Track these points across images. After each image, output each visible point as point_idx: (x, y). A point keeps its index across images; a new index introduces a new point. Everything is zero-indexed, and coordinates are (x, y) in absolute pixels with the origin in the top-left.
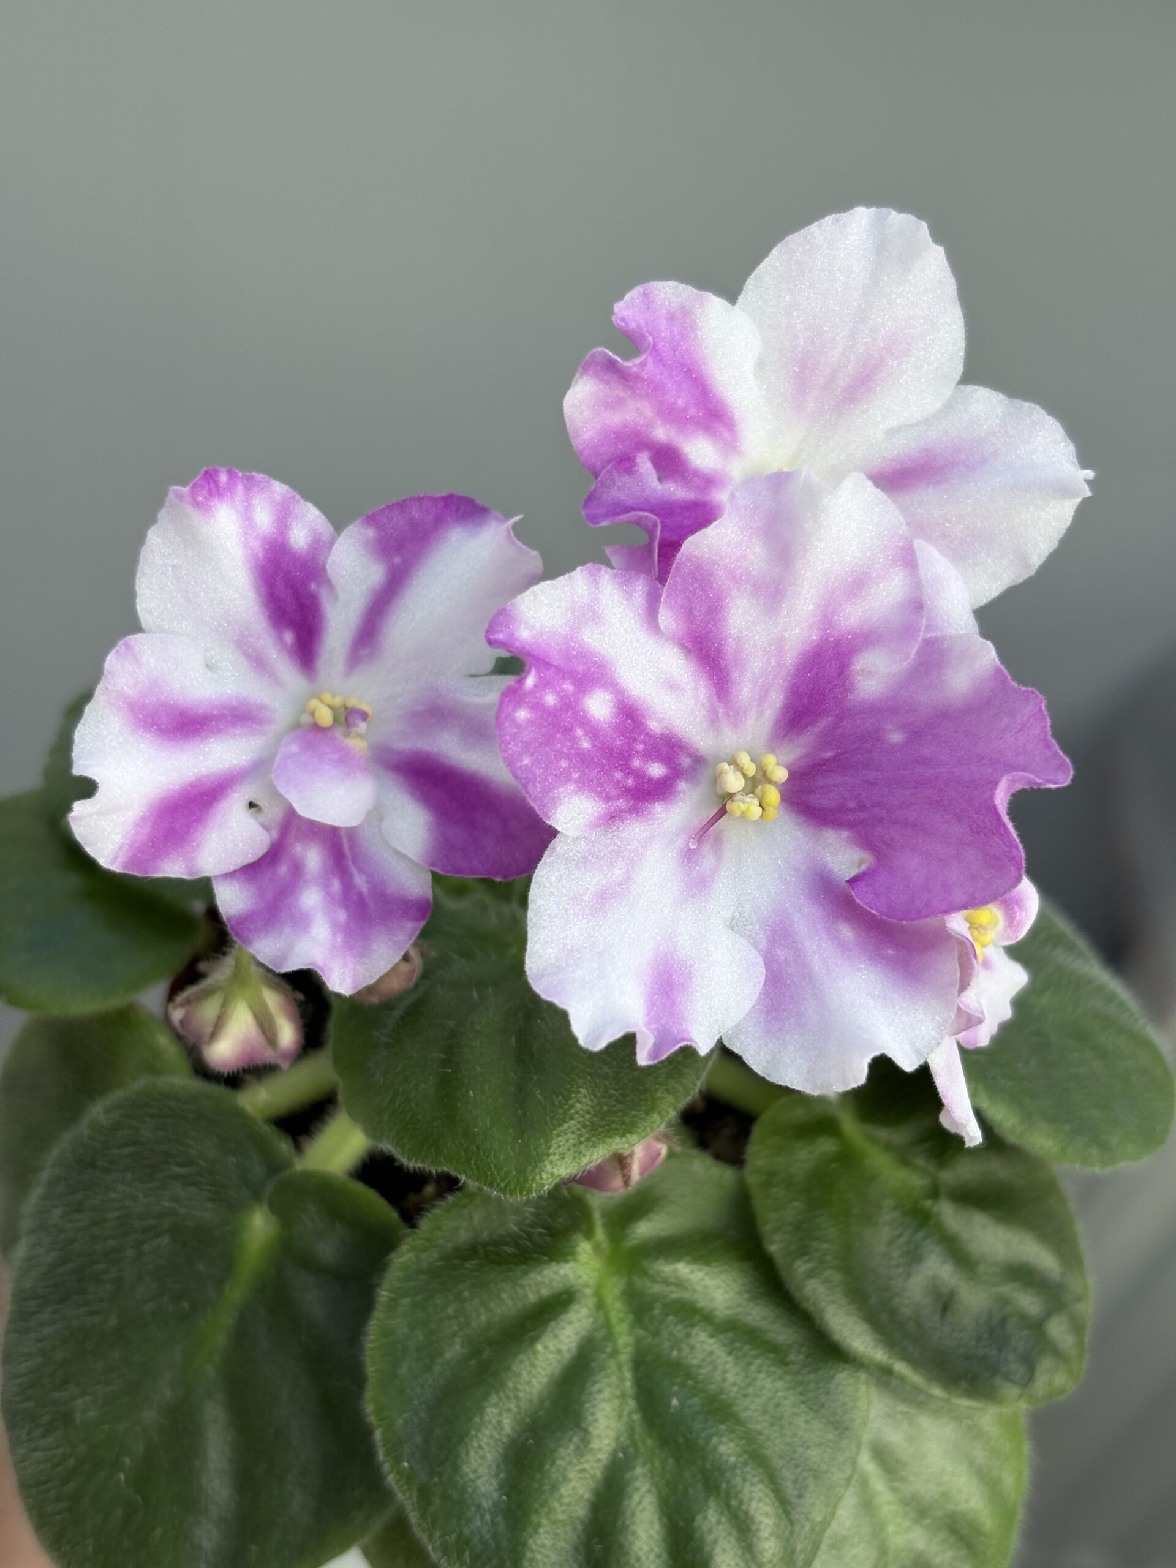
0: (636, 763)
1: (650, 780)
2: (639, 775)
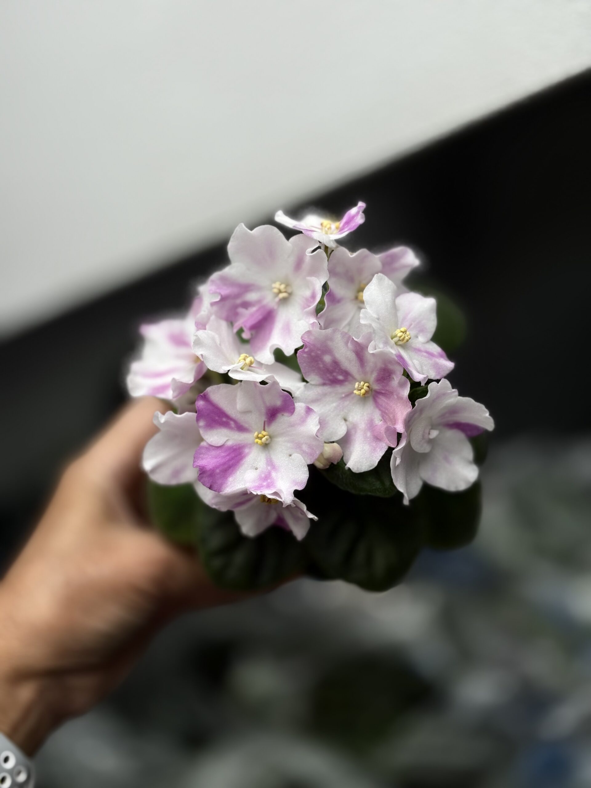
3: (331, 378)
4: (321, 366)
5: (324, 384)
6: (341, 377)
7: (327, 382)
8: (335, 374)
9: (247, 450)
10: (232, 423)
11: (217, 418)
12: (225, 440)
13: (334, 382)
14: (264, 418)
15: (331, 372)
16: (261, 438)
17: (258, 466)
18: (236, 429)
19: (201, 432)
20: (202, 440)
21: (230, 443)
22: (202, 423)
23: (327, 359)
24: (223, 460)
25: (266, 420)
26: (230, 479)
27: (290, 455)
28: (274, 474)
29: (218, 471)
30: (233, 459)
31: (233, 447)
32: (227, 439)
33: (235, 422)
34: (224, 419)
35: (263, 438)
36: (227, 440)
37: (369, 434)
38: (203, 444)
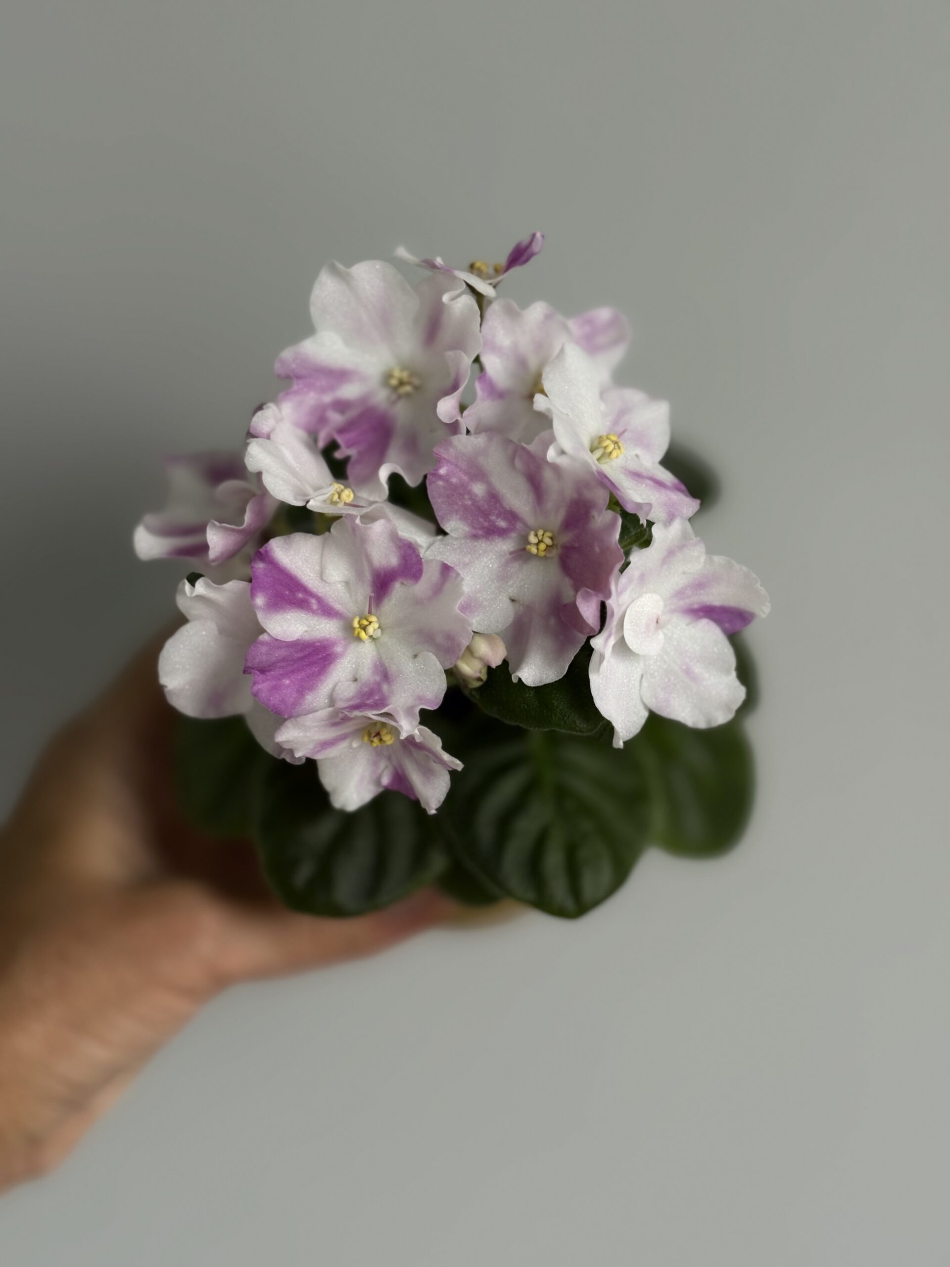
3: (486, 524)
4: (469, 503)
5: (475, 537)
6: (502, 524)
7: (480, 532)
8: (493, 518)
9: (338, 649)
10: (313, 601)
11: (286, 593)
12: (302, 632)
13: (491, 532)
14: (369, 593)
15: (486, 515)
16: (363, 627)
17: (358, 676)
18: (318, 612)
19: (261, 616)
20: (263, 631)
21: (309, 637)
22: (261, 601)
23: (478, 489)
25: (373, 595)
26: (310, 697)
27: (415, 656)
28: (385, 687)
30: (314, 663)
31: (314, 643)
32: (304, 629)
33: (319, 600)
34: (300, 595)
36: (307, 631)
37: (552, 622)
38: (264, 637)
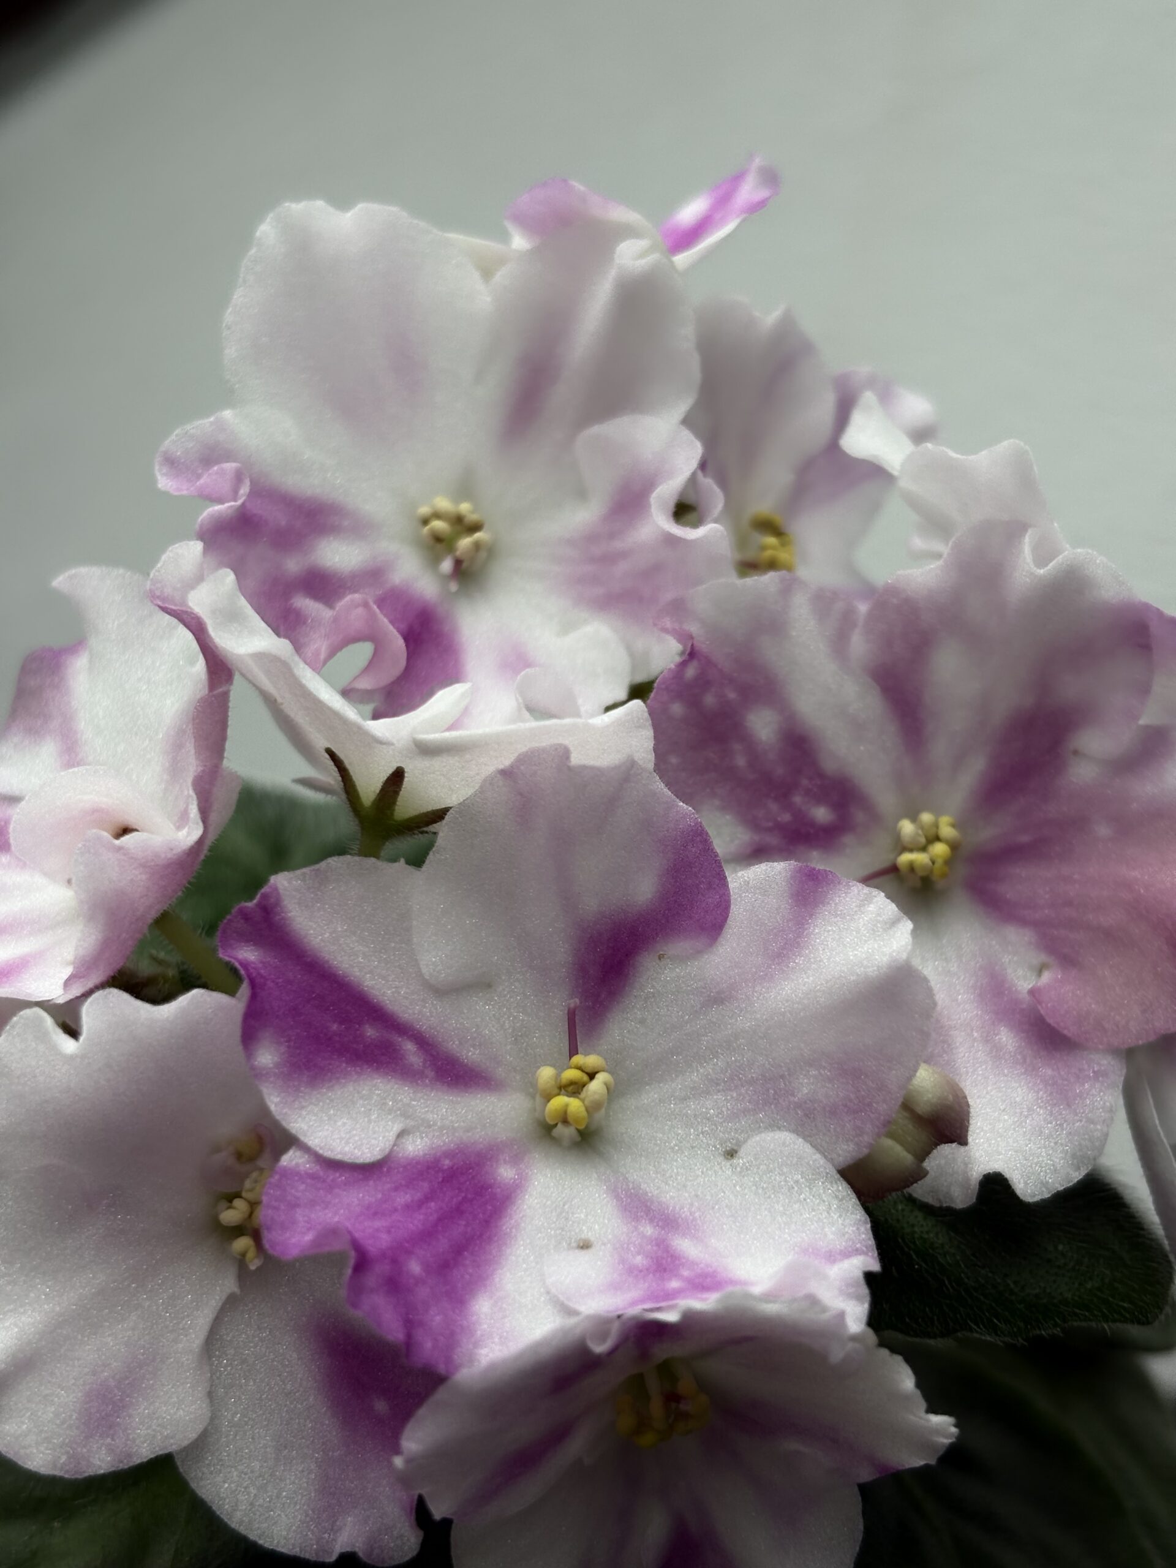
0: (797, 799)
1: (812, 824)
2: (800, 817)
3: (786, 817)
6: (821, 814)
9: (506, 1173)
10: (409, 1047)
11: (335, 1027)
12: (391, 1136)
13: (801, 836)
14: (561, 1001)
15: (779, 794)
16: (574, 1088)
17: (587, 1234)
18: (430, 1073)
19: (274, 1101)
21: (415, 1147)
22: (267, 1057)
23: (763, 725)
24: (417, 1222)
26: (482, 1307)
27: (731, 1154)
28: (685, 1246)
29: (415, 1267)
30: (458, 1211)
31: (436, 1161)
32: (397, 1128)
33: (423, 1042)
34: (370, 1032)
35: (584, 1086)
36: (401, 1134)
37: (1007, 1038)
38: (291, 1159)
